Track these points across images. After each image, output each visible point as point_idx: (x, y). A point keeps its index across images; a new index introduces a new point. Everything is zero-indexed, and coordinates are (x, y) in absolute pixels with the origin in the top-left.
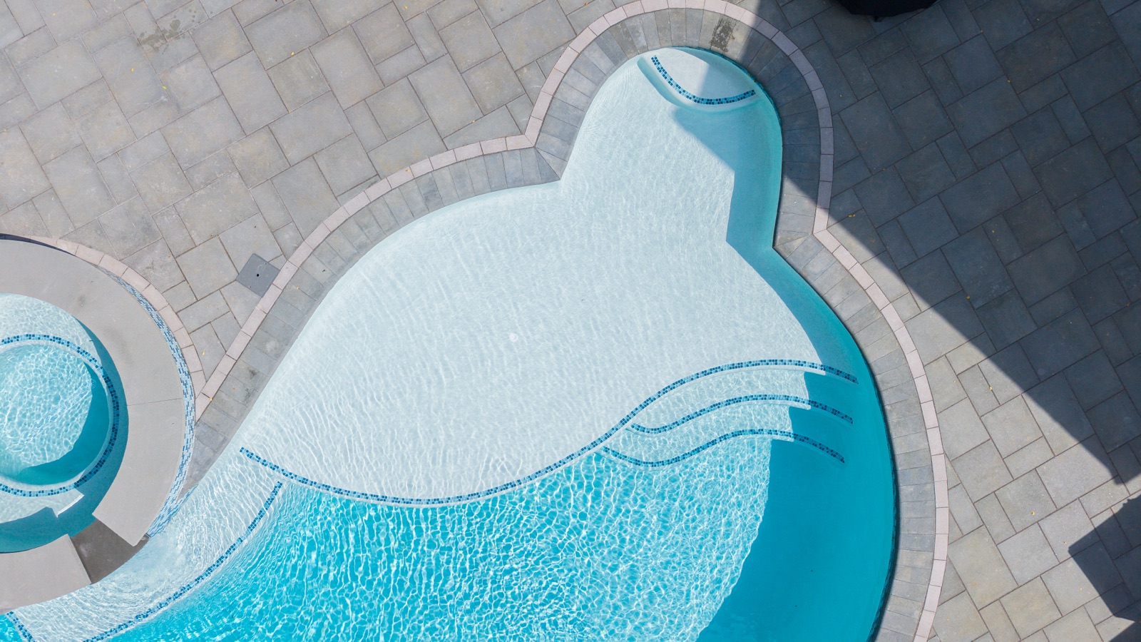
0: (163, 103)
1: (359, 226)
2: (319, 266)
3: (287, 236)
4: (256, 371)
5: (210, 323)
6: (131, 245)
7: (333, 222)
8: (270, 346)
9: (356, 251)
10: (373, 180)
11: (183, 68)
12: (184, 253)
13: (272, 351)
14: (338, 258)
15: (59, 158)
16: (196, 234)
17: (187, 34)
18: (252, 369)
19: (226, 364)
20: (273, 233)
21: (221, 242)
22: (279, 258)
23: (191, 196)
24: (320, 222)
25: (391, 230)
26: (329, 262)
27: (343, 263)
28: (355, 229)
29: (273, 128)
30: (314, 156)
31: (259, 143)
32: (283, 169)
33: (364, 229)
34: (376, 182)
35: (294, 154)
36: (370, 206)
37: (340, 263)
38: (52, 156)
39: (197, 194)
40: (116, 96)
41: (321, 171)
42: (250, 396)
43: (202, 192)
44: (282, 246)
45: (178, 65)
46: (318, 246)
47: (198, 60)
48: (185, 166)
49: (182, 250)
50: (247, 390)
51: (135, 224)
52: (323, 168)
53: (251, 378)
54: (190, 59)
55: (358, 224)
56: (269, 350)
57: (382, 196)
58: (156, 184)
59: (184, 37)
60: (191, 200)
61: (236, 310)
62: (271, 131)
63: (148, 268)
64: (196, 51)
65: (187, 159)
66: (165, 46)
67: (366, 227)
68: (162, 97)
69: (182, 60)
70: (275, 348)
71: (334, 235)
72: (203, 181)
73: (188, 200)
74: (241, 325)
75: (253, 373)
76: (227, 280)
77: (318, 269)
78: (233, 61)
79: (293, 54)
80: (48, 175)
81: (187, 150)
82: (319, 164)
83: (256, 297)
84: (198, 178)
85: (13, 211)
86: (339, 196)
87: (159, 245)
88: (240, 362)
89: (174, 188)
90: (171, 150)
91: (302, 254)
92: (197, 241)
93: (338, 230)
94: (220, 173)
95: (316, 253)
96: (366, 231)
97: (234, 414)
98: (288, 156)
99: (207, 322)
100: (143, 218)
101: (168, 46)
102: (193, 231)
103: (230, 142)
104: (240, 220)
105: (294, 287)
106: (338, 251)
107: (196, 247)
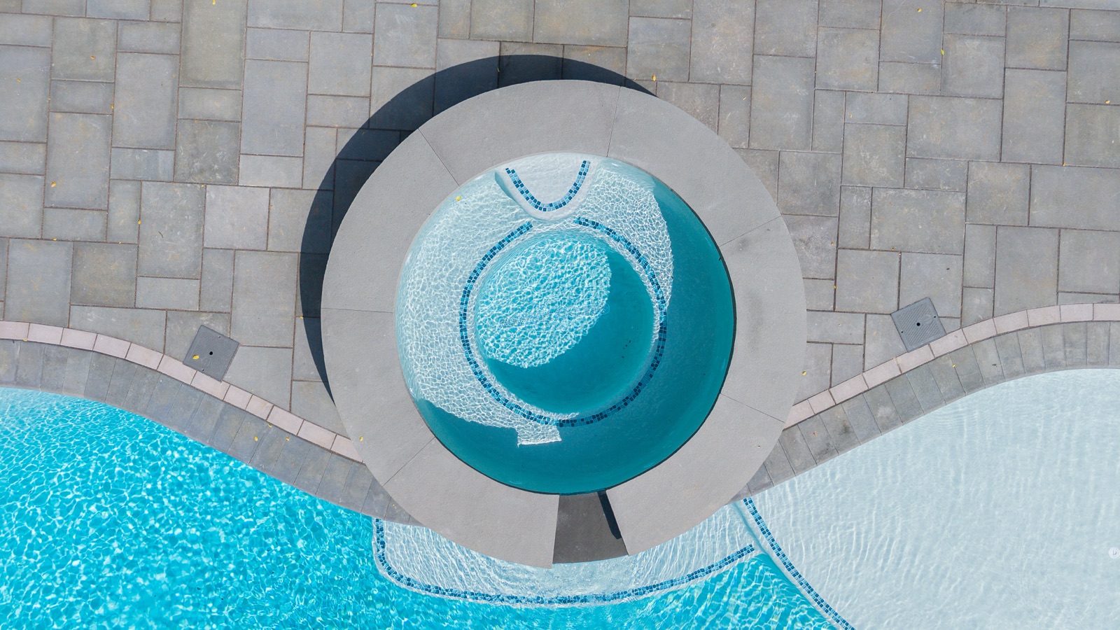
0: (930, 67)
1: (1064, 340)
2: (992, 356)
3: (979, 301)
4: (851, 429)
5: (832, 344)
6: (799, 203)
7: (1039, 316)
8: (884, 411)
9: (1043, 365)
10: (1110, 298)
11: (976, 43)
12: (851, 249)
13: (881, 418)
14: (1018, 360)
15: (778, 58)
16: (877, 235)
17: (1004, 8)
18: (847, 424)
19: (822, 402)
20: (963, 287)
21: (900, 262)
22: (953, 320)
23: (898, 191)
24: (1025, 308)
25: (1095, 364)
26: (1007, 359)
27: (1022, 369)
28: (1057, 339)
29: (1035, 171)
30: (1062, 230)
31: (1010, 178)
32: (1018, 223)
33: (1067, 345)
34: (1112, 302)
35: (1040, 214)
36: (1089, 324)
37: (1018, 366)
38: (773, 51)
39: (906, 192)
40: (883, 28)
41: (1059, 251)
42: (827, 452)
43: (913, 193)
44: (965, 309)
45: (973, 37)
46: (1004, 334)
47: (998, 45)
48: (912, 152)
49: (852, 244)
50: (828, 444)
51: (817, 183)
52: (1064, 250)
53: (840, 434)
54: (990, 37)
55: (1064, 336)
56: (879, 415)
57: (1110, 321)
58: (868, 154)
59: (998, 10)
60: (896, 194)
61: (870, 348)
62: (1031, 174)
63: (801, 240)
64: (1003, 33)
65: (918, 147)
66: (971, 6)
67: (1072, 345)
68: (934, 62)
69: (981, 34)
70: (888, 418)
71: (1030, 332)
72: (921, 182)
73: (892, 192)
74: (866, 368)
75: (846, 430)
76: (881, 308)
77: (989, 359)
78: (1036, 69)
79: (1108, 102)
80: (755, 69)
81: (925, 136)
82: (1062, 243)
83: (901, 347)
84: (918, 175)
85: (691, 85)
86: (1061, 292)
87: (831, 223)
88: (839, 408)
89: (885, 169)
90: (907, 126)
91: (982, 330)
92: (874, 245)
93: (1038, 329)
94: (945, 185)
95: (998, 339)
96: (1068, 350)
97: (797, 462)
98: (1033, 212)
99: (830, 341)
100: (830, 182)
101: (975, 8)
102: (876, 231)
103: (979, 157)
104: (936, 251)
105: (950, 362)
106: (1023, 352)
107: (869, 249)
